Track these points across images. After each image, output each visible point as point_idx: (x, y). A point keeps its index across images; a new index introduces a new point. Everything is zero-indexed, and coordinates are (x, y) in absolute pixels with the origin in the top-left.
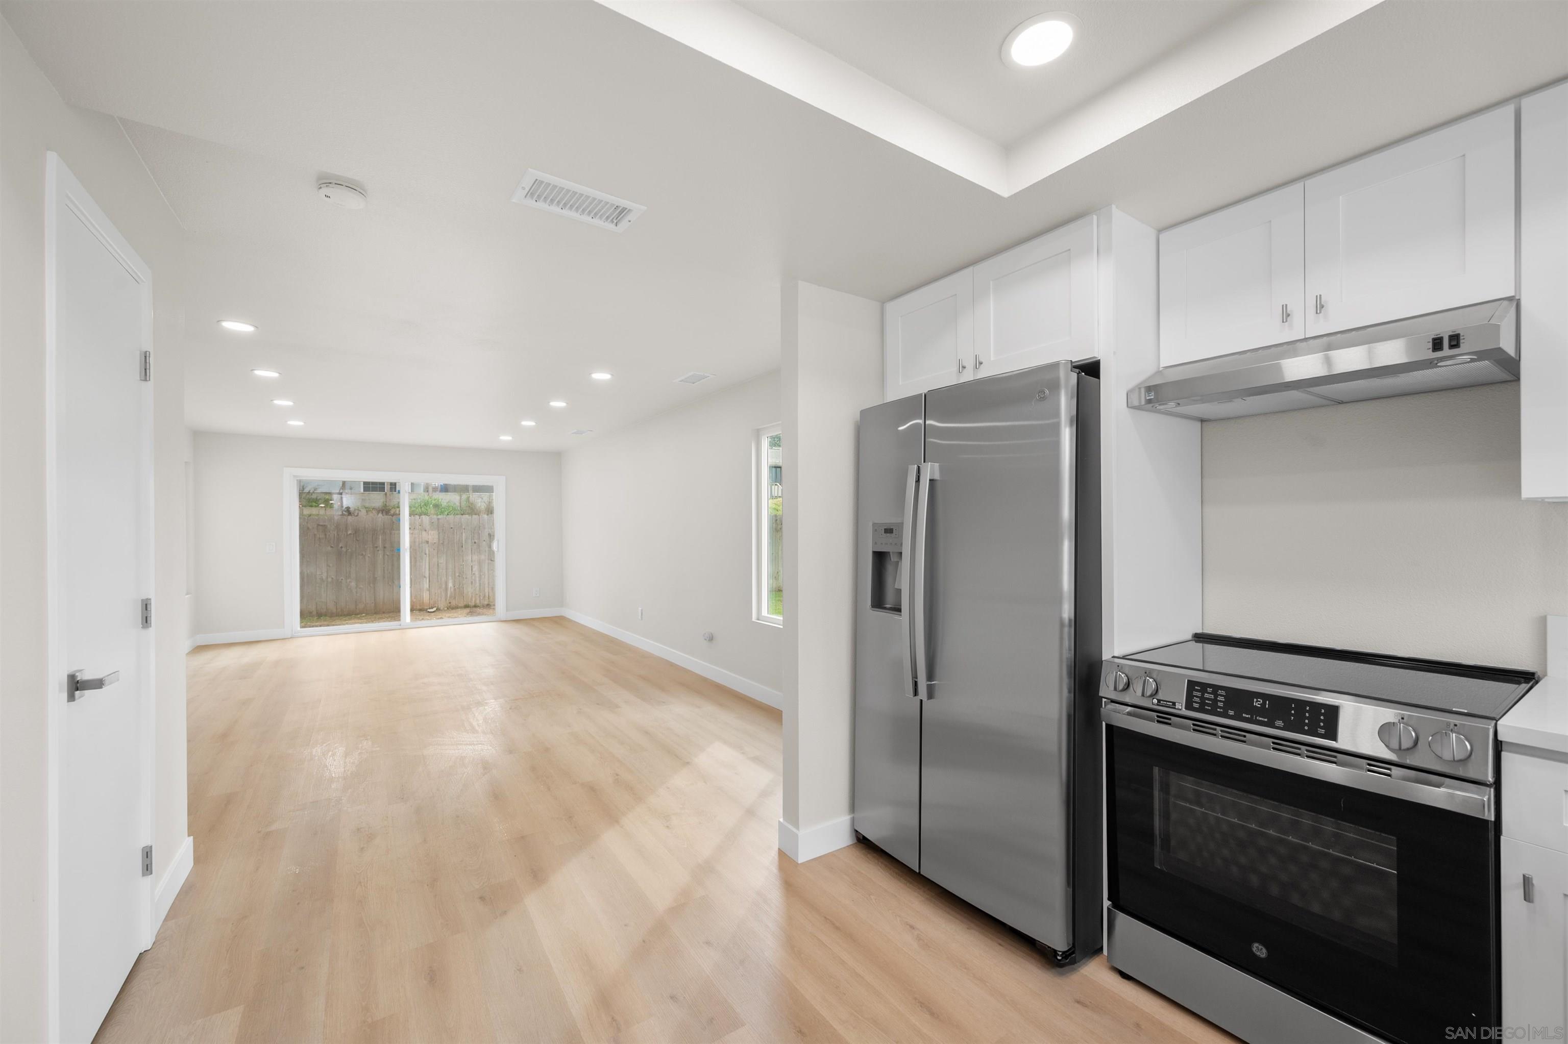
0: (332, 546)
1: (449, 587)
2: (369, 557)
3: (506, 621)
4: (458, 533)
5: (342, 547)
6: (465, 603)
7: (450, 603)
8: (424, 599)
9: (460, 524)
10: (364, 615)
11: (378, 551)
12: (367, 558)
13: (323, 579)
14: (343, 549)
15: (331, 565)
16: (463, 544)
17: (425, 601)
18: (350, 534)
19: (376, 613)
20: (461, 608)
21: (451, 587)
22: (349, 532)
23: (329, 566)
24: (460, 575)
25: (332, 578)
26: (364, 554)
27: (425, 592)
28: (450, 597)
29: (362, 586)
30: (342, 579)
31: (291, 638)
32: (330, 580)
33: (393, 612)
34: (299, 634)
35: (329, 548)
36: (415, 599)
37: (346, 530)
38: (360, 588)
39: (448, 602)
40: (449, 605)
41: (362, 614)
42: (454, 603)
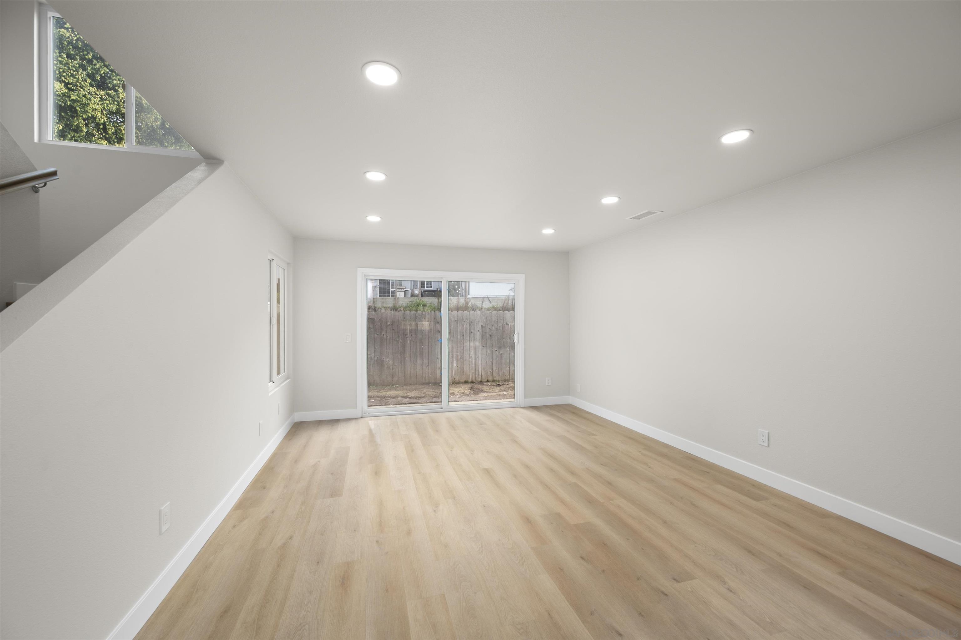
0: (378, 334)
1: (454, 366)
2: (401, 342)
3: (524, 407)
4: (460, 325)
5: (384, 335)
6: (465, 380)
7: (455, 379)
8: (437, 376)
9: (462, 318)
10: (397, 385)
11: (407, 337)
12: (400, 343)
13: (371, 358)
14: (385, 336)
15: (377, 348)
16: (463, 333)
17: (437, 377)
18: (389, 325)
19: (406, 385)
20: (462, 383)
21: (455, 367)
22: (388, 324)
23: (376, 349)
24: (462, 358)
25: (377, 357)
26: (398, 339)
27: (437, 369)
28: (455, 375)
29: (396, 364)
30: (384, 359)
31: (361, 418)
32: (376, 358)
33: (416, 384)
34: (367, 414)
35: (376, 335)
36: (431, 375)
37: (387, 322)
38: (395, 365)
39: (453, 378)
40: (454, 380)
41: (396, 385)
42: (457, 379)
